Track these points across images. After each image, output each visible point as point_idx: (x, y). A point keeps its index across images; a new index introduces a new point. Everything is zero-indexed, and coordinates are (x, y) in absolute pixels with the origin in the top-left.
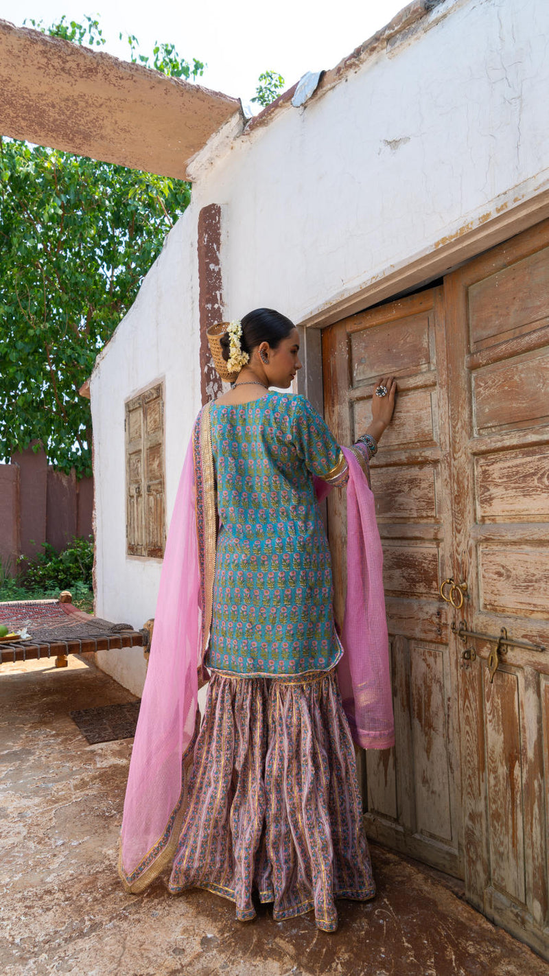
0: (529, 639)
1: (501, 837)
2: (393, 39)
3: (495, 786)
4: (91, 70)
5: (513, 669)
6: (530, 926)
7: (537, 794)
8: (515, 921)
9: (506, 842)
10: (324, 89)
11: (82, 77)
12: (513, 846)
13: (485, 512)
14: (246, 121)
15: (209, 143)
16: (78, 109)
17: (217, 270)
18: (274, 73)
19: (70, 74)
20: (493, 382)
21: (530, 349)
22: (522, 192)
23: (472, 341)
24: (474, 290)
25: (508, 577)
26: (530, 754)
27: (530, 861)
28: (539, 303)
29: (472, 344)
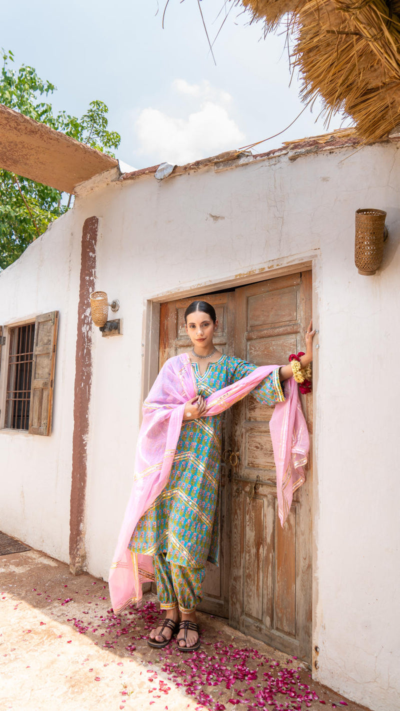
0: (271, 481)
1: (251, 587)
2: (218, 164)
3: (249, 560)
4: (33, 132)
5: (262, 497)
6: (264, 631)
7: (271, 560)
8: (256, 630)
9: (253, 589)
10: (175, 174)
11: (26, 134)
12: (257, 590)
13: (251, 415)
14: (121, 174)
15: (93, 178)
16: (16, 148)
17: (93, 256)
18: (102, 103)
19: (19, 131)
20: (259, 348)
21: (279, 335)
22: (281, 263)
23: (249, 325)
24: (251, 301)
25: (262, 449)
26: (269, 540)
27: (266, 597)
28: (284, 314)
29: (249, 327)
